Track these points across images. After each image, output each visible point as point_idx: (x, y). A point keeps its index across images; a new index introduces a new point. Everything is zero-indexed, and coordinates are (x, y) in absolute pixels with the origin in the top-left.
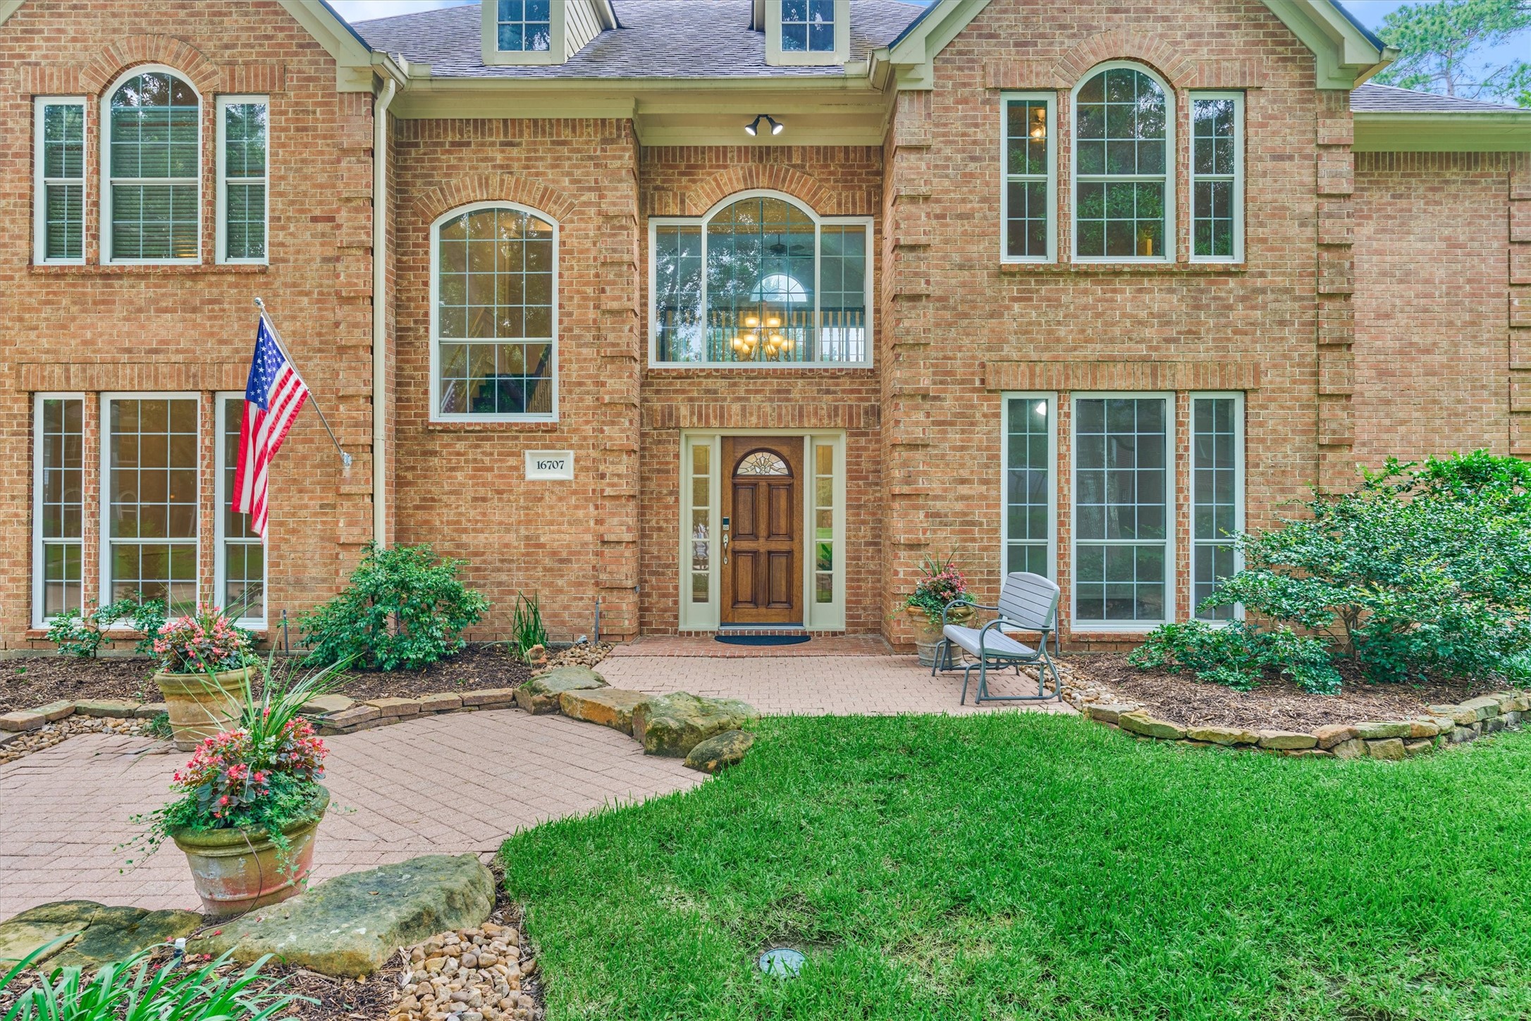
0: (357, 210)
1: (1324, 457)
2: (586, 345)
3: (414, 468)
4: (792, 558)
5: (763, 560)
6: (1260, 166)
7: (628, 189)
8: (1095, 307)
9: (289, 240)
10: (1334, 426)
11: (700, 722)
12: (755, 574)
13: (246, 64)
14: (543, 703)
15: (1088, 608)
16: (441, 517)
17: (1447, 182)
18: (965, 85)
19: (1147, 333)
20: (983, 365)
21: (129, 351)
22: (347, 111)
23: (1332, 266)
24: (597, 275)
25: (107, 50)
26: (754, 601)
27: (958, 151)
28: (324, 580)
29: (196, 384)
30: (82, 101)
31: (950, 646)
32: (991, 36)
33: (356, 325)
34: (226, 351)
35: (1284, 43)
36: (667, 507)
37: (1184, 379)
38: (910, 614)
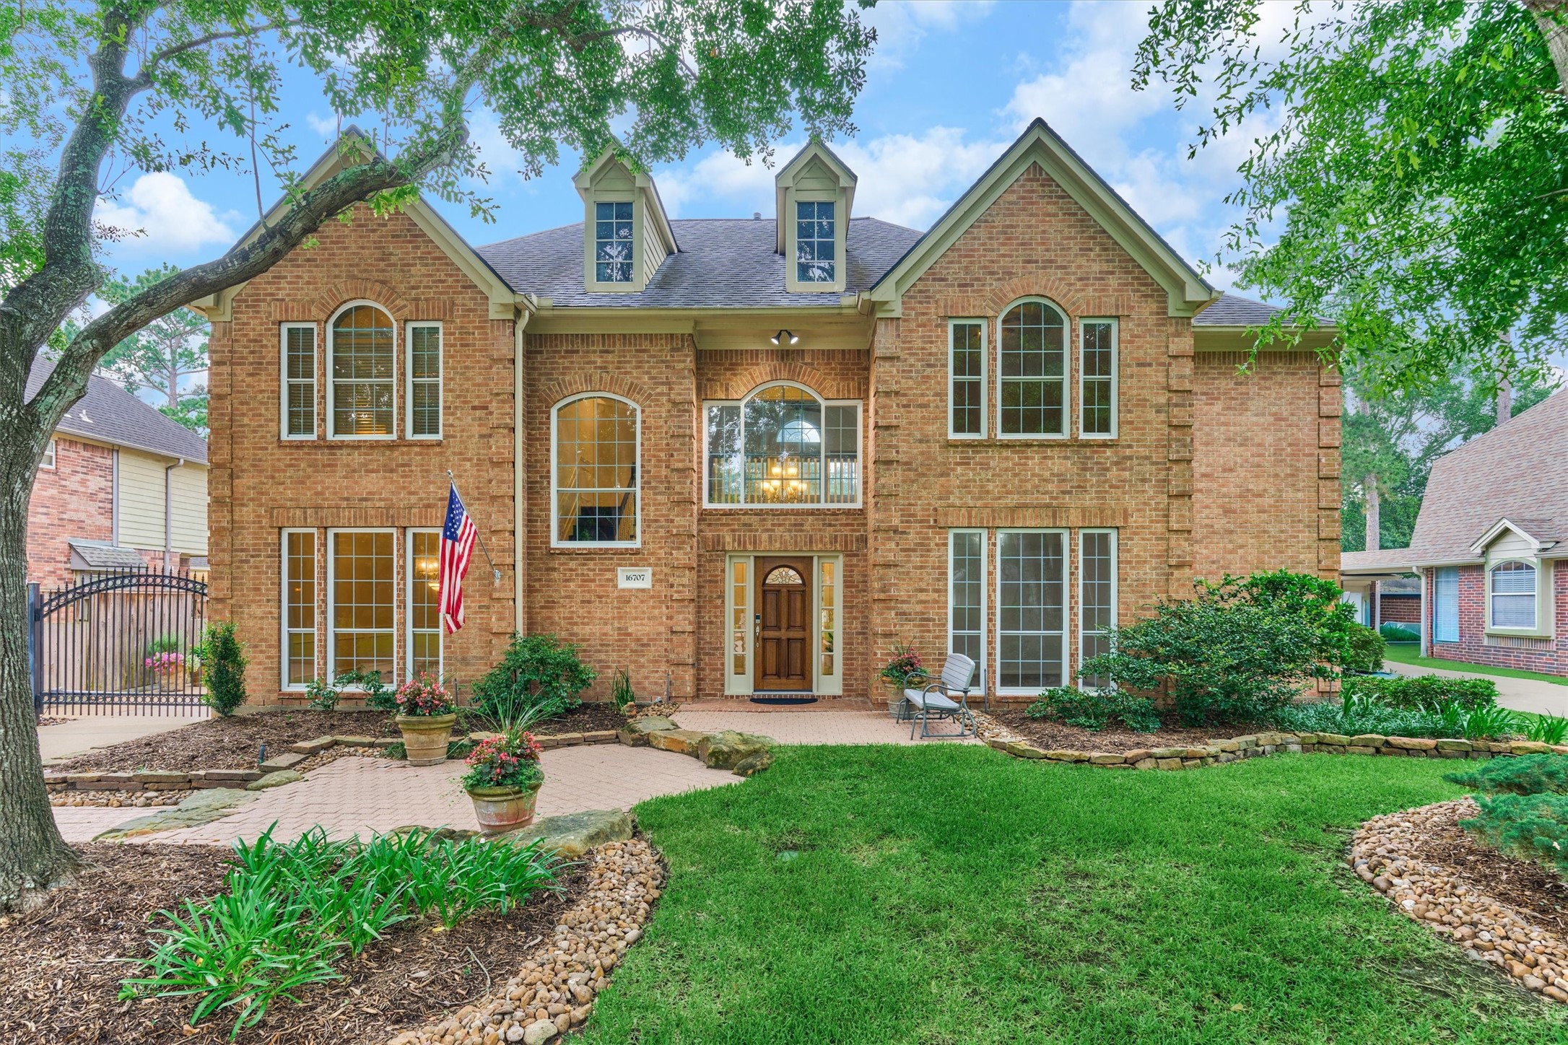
0: (503, 402)
1: (1172, 574)
2: (660, 493)
3: (540, 580)
4: (805, 643)
5: (784, 644)
6: (1129, 371)
7: (690, 384)
8: (1013, 469)
9: (457, 423)
10: (1179, 552)
11: (742, 747)
12: (778, 655)
13: (427, 300)
14: (638, 739)
15: (1008, 680)
16: (559, 614)
17: (1275, 373)
18: (923, 314)
19: (1050, 487)
20: (935, 510)
21: (347, 499)
22: (496, 333)
23: (1178, 440)
24: (668, 444)
25: (330, 290)
26: (778, 674)
27: (918, 360)
28: (482, 658)
29: (393, 522)
30: (313, 325)
31: (909, 705)
32: (942, 280)
33: (503, 482)
34: (413, 499)
35: (1145, 285)
36: (716, 607)
37: (1075, 519)
38: (884, 682)
